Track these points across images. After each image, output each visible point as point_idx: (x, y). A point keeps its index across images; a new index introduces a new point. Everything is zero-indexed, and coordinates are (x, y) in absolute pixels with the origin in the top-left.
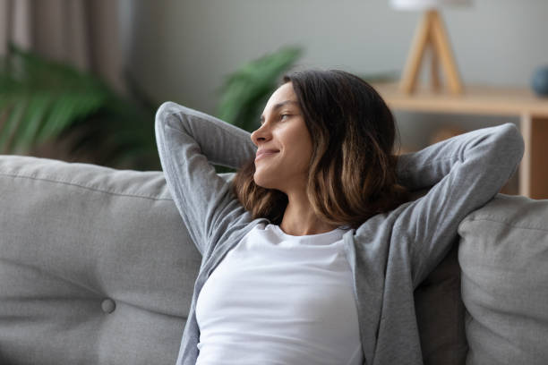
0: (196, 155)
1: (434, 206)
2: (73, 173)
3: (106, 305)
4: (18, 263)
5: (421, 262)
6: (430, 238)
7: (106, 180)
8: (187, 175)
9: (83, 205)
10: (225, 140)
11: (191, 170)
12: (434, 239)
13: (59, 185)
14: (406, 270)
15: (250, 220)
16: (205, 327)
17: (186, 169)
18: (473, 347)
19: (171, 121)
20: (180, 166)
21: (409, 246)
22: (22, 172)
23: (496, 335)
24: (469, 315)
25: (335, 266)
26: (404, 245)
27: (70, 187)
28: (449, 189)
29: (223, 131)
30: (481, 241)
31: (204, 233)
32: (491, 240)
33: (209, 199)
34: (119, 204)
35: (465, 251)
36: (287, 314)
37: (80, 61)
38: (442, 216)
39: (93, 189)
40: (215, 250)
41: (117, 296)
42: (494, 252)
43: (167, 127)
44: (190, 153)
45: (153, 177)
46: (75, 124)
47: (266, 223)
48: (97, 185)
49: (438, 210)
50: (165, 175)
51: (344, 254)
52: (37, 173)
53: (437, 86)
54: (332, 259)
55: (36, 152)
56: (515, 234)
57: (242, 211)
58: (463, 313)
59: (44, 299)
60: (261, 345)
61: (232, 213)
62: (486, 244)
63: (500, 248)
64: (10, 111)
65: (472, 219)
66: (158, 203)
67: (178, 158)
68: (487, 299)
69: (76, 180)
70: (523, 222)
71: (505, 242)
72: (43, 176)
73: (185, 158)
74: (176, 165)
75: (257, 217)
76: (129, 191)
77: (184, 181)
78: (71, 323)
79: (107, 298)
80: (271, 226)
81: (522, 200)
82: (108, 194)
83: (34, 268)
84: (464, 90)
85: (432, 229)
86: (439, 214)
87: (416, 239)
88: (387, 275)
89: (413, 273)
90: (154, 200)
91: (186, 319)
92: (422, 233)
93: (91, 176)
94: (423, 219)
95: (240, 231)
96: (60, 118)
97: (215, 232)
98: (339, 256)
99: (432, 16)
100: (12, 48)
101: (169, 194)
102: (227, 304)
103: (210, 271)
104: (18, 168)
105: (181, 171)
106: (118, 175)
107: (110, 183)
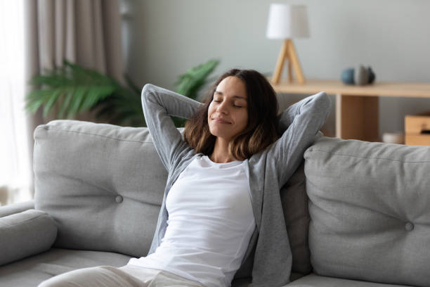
0: (165, 117)
1: (286, 141)
2: (99, 129)
3: (118, 199)
4: (70, 177)
5: (282, 172)
6: (286, 158)
7: (116, 132)
8: (160, 129)
9: (105, 146)
10: (179, 105)
11: (162, 127)
12: (288, 158)
13: (92, 136)
14: (275, 176)
15: (193, 155)
16: (171, 213)
17: (159, 126)
18: (313, 218)
19: (150, 98)
20: (156, 123)
21: (276, 163)
22: (72, 129)
23: (325, 212)
24: (310, 201)
25: (239, 178)
26: (273, 163)
27: (98, 137)
28: (293, 130)
29: (178, 100)
30: (316, 162)
31: (169, 161)
32: (322, 161)
33: (172, 143)
34: (124, 145)
35: (308, 167)
36: (214, 204)
37: (102, 69)
38: (291, 145)
39: (110, 137)
40: (175, 172)
41: (124, 194)
42: (323, 168)
43: (148, 101)
44: (161, 116)
45: (142, 130)
46: (100, 102)
47: (201, 156)
48: (112, 135)
49: (288, 142)
50: (148, 129)
51: (243, 171)
52: (80, 129)
53: (291, 79)
54: (237, 174)
55: (79, 117)
56: (334, 158)
57: (190, 150)
58: (307, 200)
59: (85, 196)
60: (201, 221)
61: (183, 151)
62: (319, 164)
63: (326, 166)
64: (65, 96)
65: (311, 151)
66: (144, 145)
67: (155, 119)
68: (320, 193)
69: (100, 133)
70: (338, 152)
71: (329, 162)
72: (83, 131)
73: (158, 120)
74: (153, 123)
75: (198, 153)
76: (129, 138)
77: (158, 132)
78: (100, 208)
79: (119, 195)
80: (204, 157)
81: (338, 140)
82: (118, 140)
83: (79, 180)
84: (305, 82)
85: (286, 153)
86: (289, 144)
87: (279, 159)
88: (266, 180)
89: (279, 178)
90: (142, 143)
91: (160, 206)
92: (282, 156)
93: (109, 130)
94: (281, 148)
95: (188, 161)
96: (92, 99)
97: (175, 162)
98: (241, 172)
99: (288, 42)
100: (65, 62)
101: (150, 139)
102: (182, 200)
103: (172, 183)
104: (70, 127)
105: (156, 127)
106: (123, 130)
107: (119, 134)
